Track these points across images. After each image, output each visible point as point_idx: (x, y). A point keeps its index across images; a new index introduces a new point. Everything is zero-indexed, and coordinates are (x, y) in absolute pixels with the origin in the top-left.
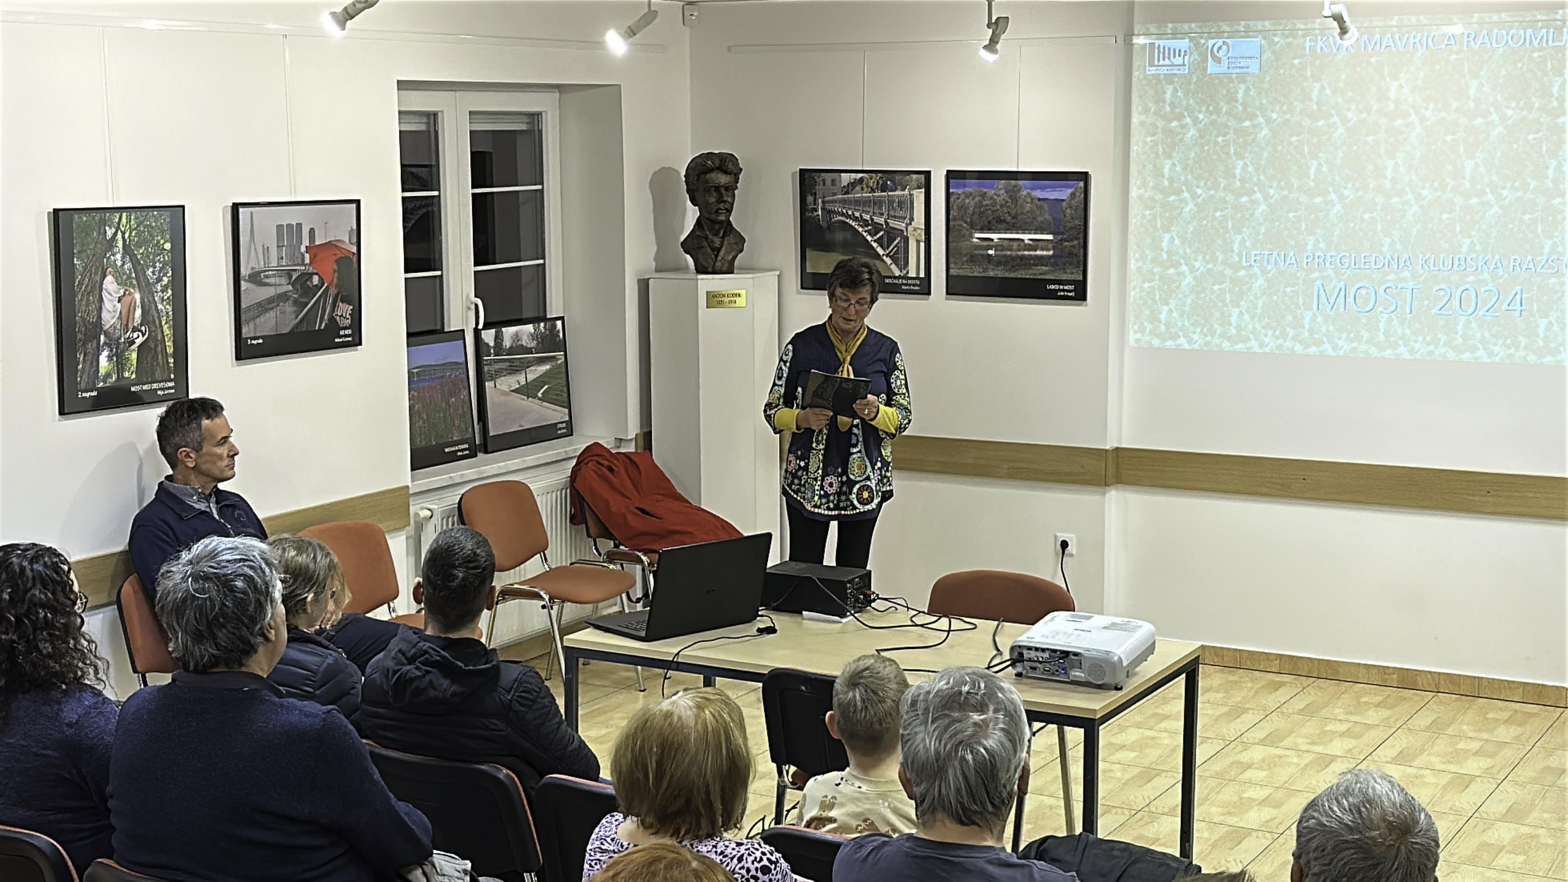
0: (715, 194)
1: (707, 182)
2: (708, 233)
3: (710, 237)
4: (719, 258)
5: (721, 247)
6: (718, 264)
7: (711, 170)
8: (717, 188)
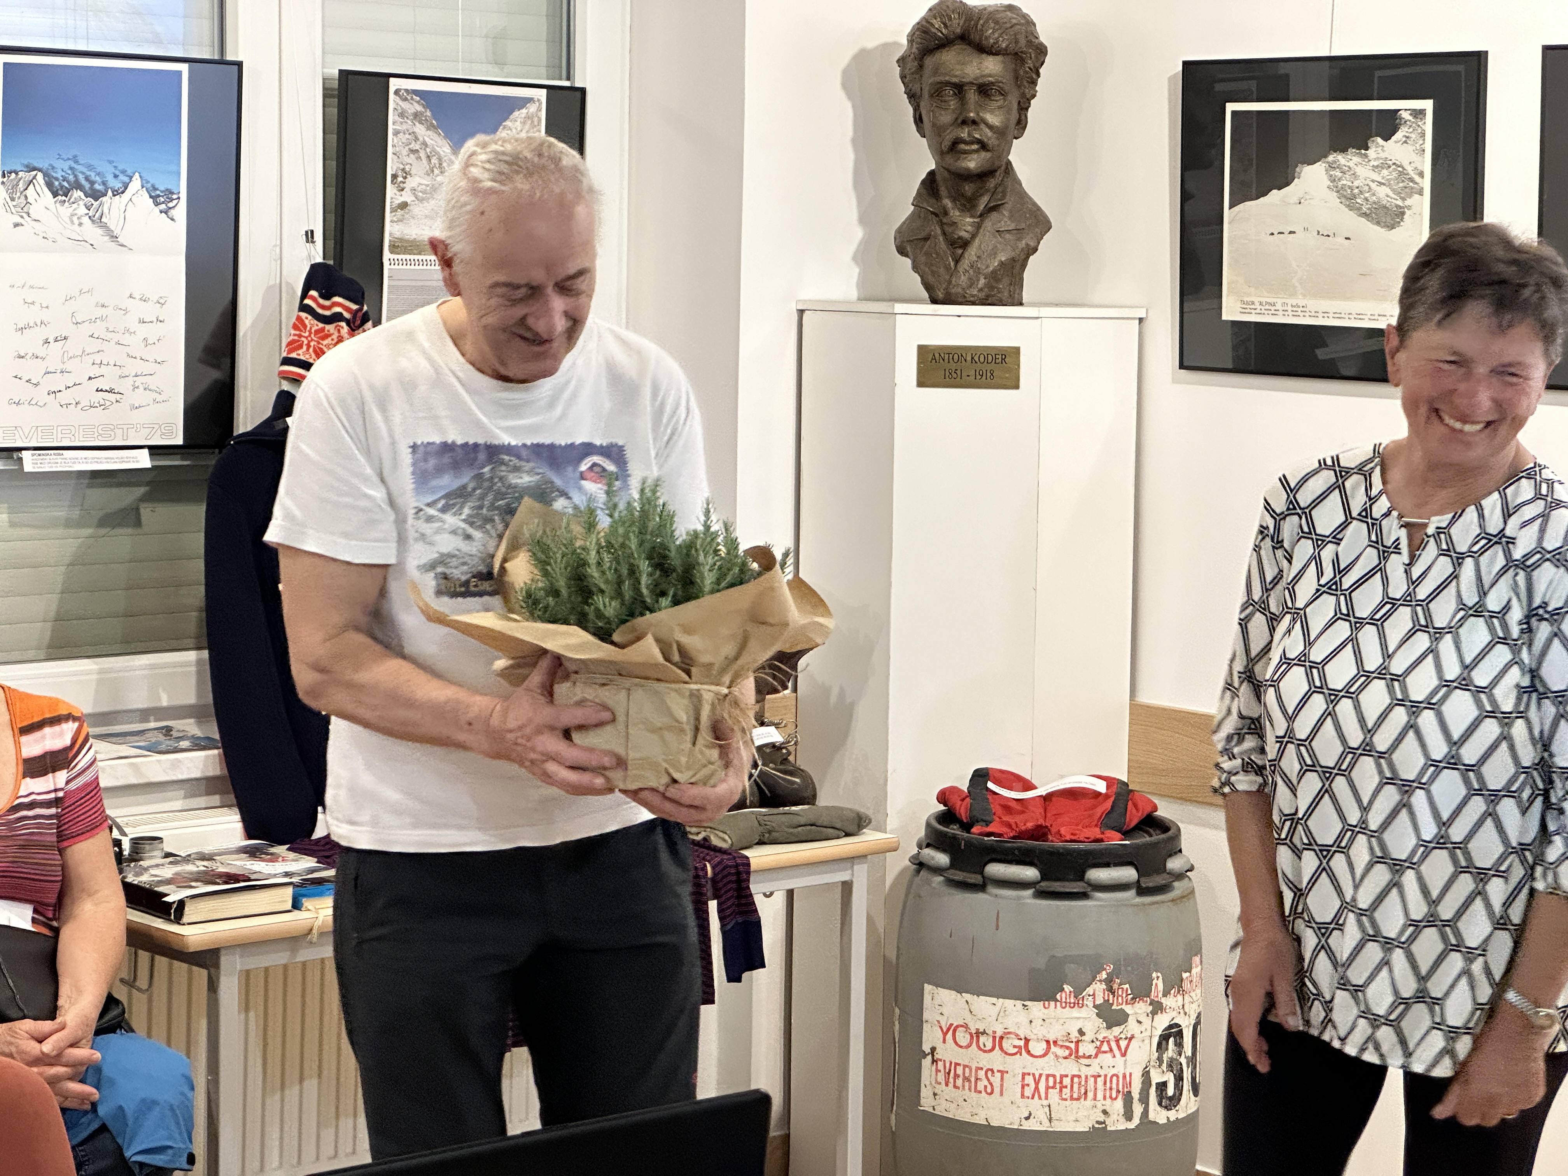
0: (953, 104)
1: (936, 71)
2: (948, 203)
3: (955, 214)
4: (965, 264)
5: (974, 236)
6: (963, 280)
7: (944, 44)
8: (959, 88)
